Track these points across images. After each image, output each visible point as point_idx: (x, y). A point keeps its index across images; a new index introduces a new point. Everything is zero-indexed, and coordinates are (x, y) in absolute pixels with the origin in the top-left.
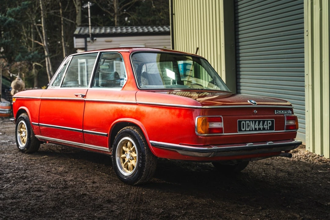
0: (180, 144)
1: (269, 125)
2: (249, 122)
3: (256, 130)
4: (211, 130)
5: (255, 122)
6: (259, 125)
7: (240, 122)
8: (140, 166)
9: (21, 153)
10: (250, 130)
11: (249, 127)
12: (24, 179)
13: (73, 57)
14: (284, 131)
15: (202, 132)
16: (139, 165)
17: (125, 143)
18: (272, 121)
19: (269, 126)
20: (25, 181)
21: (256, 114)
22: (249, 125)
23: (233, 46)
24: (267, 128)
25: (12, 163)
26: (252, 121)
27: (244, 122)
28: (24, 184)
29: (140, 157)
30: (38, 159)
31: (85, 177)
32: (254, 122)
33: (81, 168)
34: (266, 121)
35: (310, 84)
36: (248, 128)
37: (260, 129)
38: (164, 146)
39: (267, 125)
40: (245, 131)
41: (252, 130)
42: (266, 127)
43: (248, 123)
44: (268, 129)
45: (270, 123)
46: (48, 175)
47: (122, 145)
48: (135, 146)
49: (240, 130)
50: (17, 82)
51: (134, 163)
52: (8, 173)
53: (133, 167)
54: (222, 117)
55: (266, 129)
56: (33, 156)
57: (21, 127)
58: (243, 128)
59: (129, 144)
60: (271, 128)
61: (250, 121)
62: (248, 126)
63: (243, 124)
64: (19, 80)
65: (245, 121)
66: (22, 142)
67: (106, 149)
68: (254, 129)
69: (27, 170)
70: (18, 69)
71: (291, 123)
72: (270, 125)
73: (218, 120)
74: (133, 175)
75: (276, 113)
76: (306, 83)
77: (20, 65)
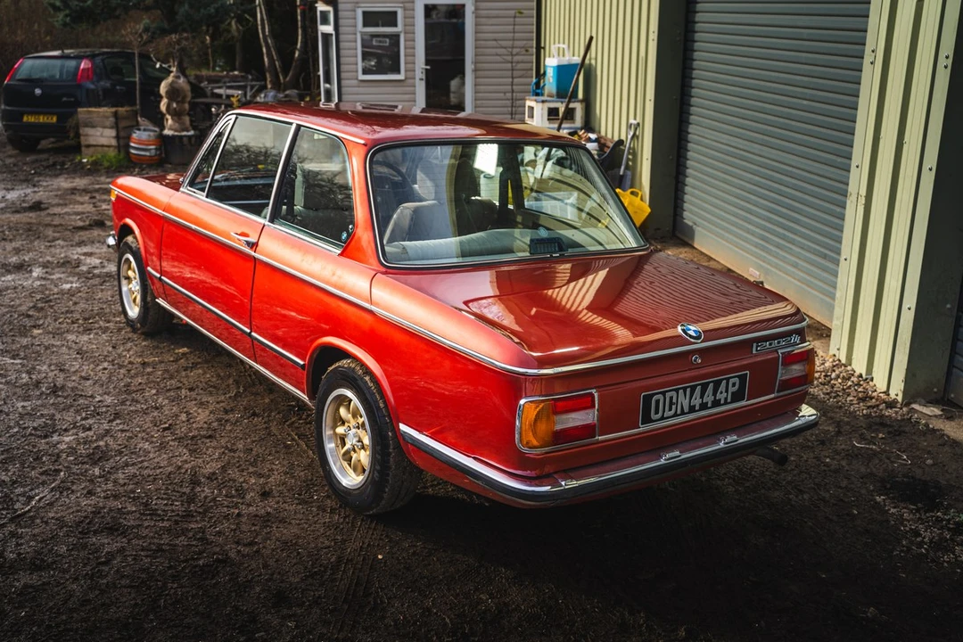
0: (475, 459)
1: (731, 390)
2: (674, 393)
3: (692, 409)
4: (560, 437)
5: (693, 389)
6: (702, 397)
7: (648, 399)
10: (676, 415)
11: (674, 407)
12: (95, 463)
13: (236, 118)
14: (772, 396)
15: (535, 443)
17: (343, 400)
18: (743, 378)
19: (733, 393)
20: (97, 471)
21: (699, 367)
22: (674, 400)
23: (678, 39)
24: (726, 399)
25: (90, 381)
26: (685, 389)
27: (660, 397)
28: (85, 492)
30: (161, 362)
31: (251, 464)
32: (688, 390)
33: (254, 414)
34: (724, 382)
35: (863, 192)
36: (670, 410)
37: (704, 406)
38: (435, 454)
39: (727, 391)
40: (663, 418)
41: (683, 413)
42: (723, 396)
43: (671, 398)
44: (729, 401)
45: (734, 385)
46: (163, 447)
47: (338, 403)
48: (365, 419)
49: (647, 420)
50: (173, 82)
51: (364, 457)
52: (66, 430)
53: (363, 469)
54: (596, 394)
55: (722, 402)
57: (129, 268)
58: (657, 412)
59: (352, 407)
60: (737, 396)
61: (677, 390)
62: (671, 403)
63: (658, 402)
65: (664, 394)
66: (133, 304)
67: (303, 396)
68: (686, 410)
69: (117, 415)
71: (797, 369)
72: (736, 388)
75: (754, 352)
76: (852, 188)
77: (178, 42)
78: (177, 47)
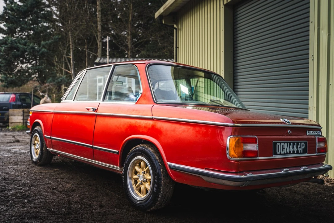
0: (206, 169)
2: (283, 144)
3: (290, 153)
4: (245, 154)
5: (290, 143)
6: (293, 148)
7: (275, 143)
8: (155, 191)
9: (33, 165)
10: (285, 154)
11: (284, 150)
12: (25, 199)
13: (87, 71)
14: (315, 154)
15: (236, 156)
16: (154, 189)
17: (139, 162)
18: (305, 143)
19: (303, 149)
20: (26, 201)
21: (290, 135)
22: (284, 147)
23: (231, 72)
25: (20, 177)
26: (287, 143)
28: (22, 207)
29: (155, 180)
30: (48, 172)
31: (93, 198)
32: (288, 143)
33: (90, 186)
34: (300, 143)
36: (283, 151)
37: (294, 153)
38: (186, 170)
39: (301, 148)
40: (280, 154)
41: (287, 154)
42: (299, 150)
43: (283, 145)
44: (302, 152)
46: (53, 194)
47: (134, 165)
48: (149, 166)
49: (276, 154)
50: (45, 100)
51: (148, 186)
52: (11, 190)
53: (147, 191)
54: (257, 138)
55: (300, 152)
56: (45, 168)
57: (36, 139)
58: (278, 151)
59: (142, 164)
60: (304, 152)
61: (285, 143)
62: (283, 148)
63: (279, 146)
64: (47, 98)
65: (280, 143)
66: (36, 154)
67: (117, 168)
68: (288, 153)
69: (32, 186)
70: (47, 89)
71: (322, 145)
72: (304, 147)
73: (253, 141)
74: (146, 200)
75: (308, 134)
76: (310, 105)
77: (48, 86)
78: (48, 88)
